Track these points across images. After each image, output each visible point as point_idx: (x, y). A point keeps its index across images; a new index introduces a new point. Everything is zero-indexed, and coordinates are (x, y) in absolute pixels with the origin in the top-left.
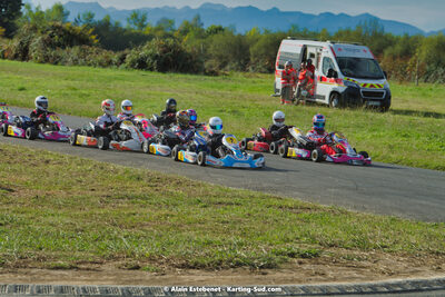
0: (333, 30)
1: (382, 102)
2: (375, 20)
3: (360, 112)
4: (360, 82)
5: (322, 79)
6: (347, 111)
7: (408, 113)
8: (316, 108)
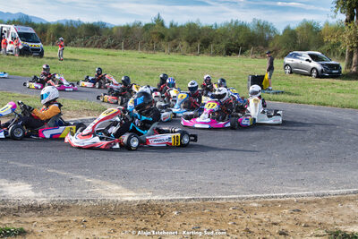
0: (6, 20)
1: (40, 53)
2: (27, 17)
3: (31, 58)
4: (30, 44)
5: (11, 43)
6: (25, 58)
7: (52, 58)
8: (10, 57)
